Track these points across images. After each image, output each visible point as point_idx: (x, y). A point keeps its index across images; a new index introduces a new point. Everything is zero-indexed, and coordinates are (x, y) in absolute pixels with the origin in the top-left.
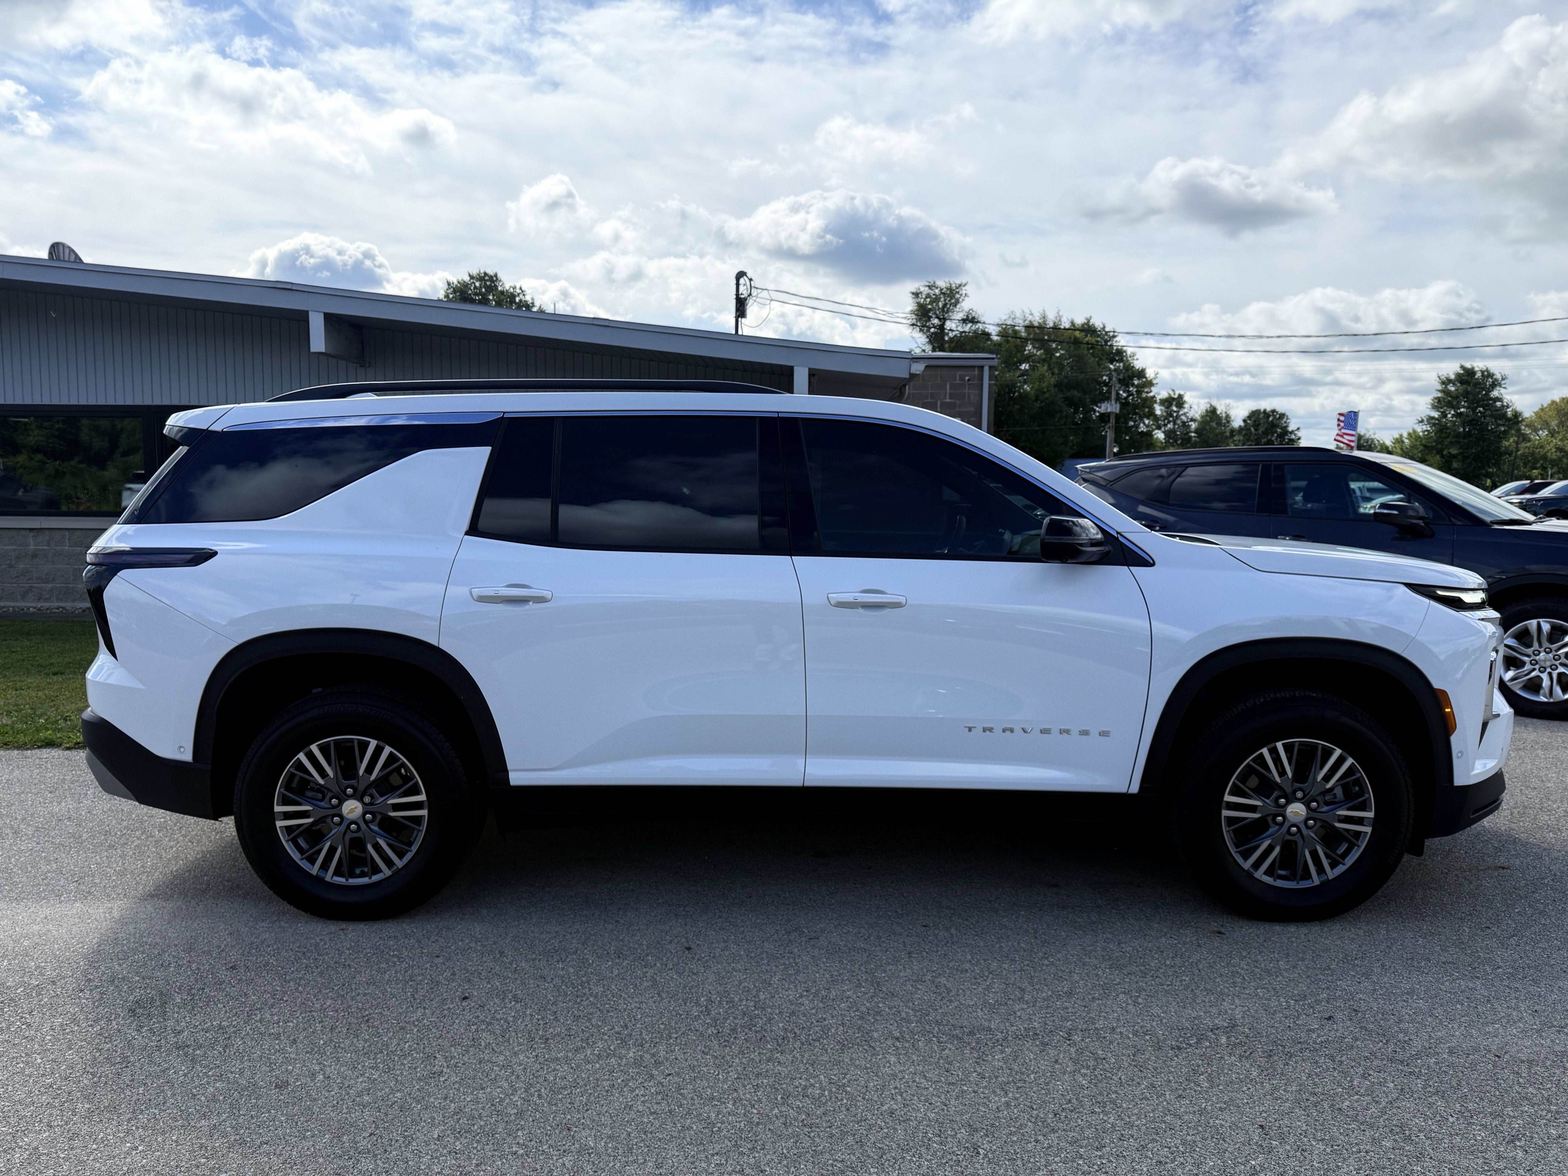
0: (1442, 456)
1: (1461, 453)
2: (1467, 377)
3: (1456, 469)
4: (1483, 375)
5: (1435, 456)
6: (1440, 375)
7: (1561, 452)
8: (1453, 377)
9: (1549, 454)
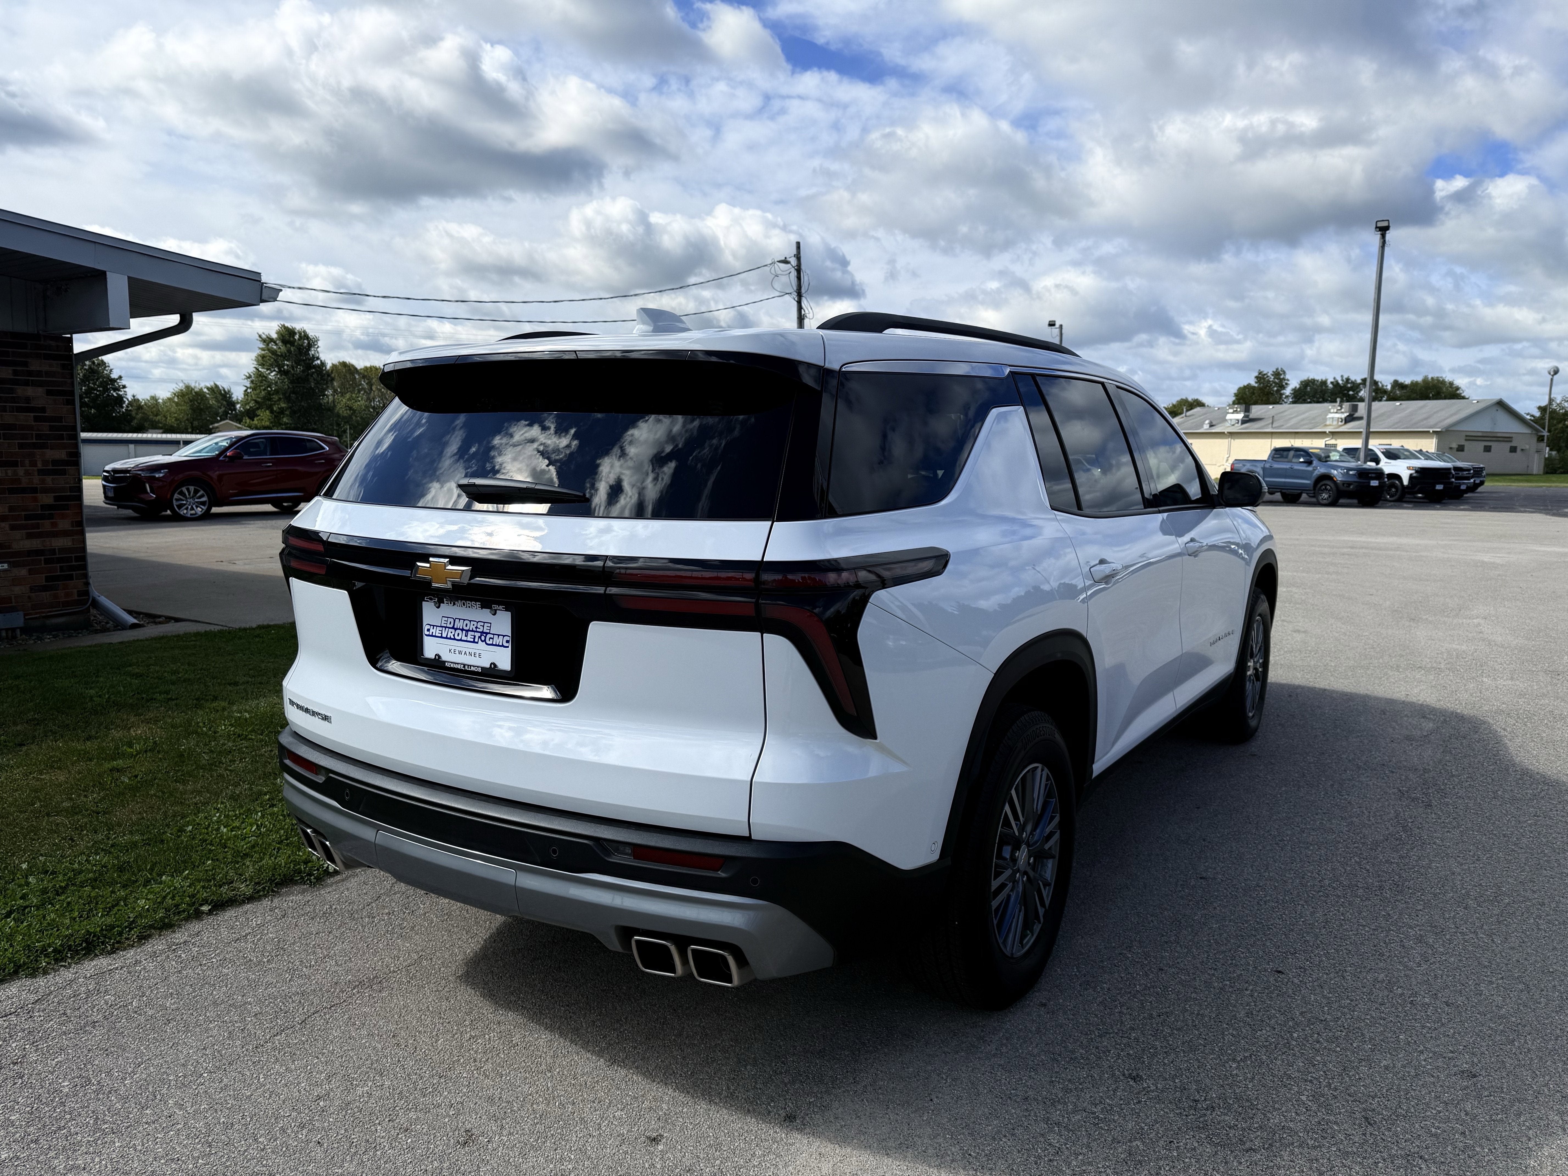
0: (272, 412)
1: (290, 408)
2: (288, 336)
3: (286, 424)
4: (300, 336)
5: (265, 411)
6: (260, 333)
7: (350, 410)
8: (274, 336)
9: (341, 412)
